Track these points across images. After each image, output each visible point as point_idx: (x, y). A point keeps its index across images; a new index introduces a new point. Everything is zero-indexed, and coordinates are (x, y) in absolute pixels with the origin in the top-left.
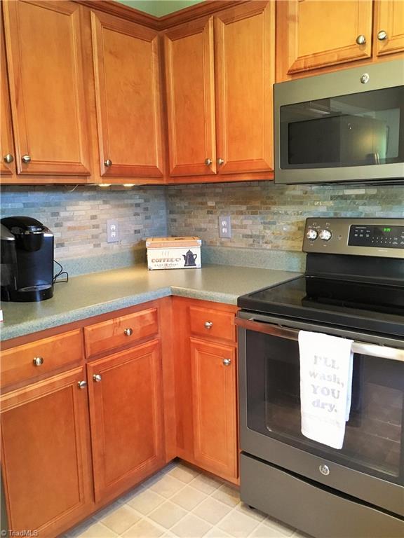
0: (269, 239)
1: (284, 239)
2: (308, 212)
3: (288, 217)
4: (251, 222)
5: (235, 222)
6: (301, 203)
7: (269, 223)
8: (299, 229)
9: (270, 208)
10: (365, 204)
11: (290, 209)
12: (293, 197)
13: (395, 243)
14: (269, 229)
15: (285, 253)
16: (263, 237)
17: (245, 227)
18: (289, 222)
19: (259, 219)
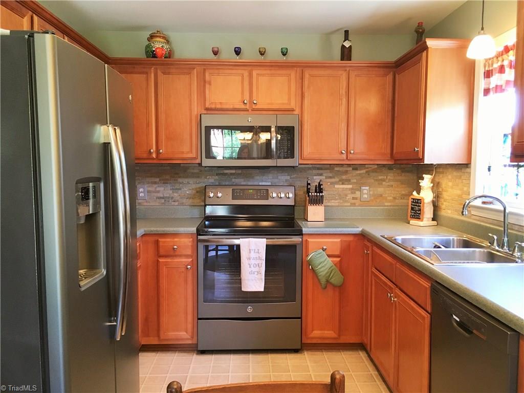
0: (177, 199)
1: (187, 199)
2: (203, 182)
3: (190, 185)
4: (162, 189)
5: (150, 189)
6: (198, 177)
7: (176, 189)
8: (197, 192)
9: (177, 180)
10: (235, 178)
11: (191, 181)
12: (193, 173)
13: (255, 197)
14: (176, 193)
15: (188, 207)
16: (172, 198)
17: (158, 192)
18: (191, 188)
19: (169, 187)
